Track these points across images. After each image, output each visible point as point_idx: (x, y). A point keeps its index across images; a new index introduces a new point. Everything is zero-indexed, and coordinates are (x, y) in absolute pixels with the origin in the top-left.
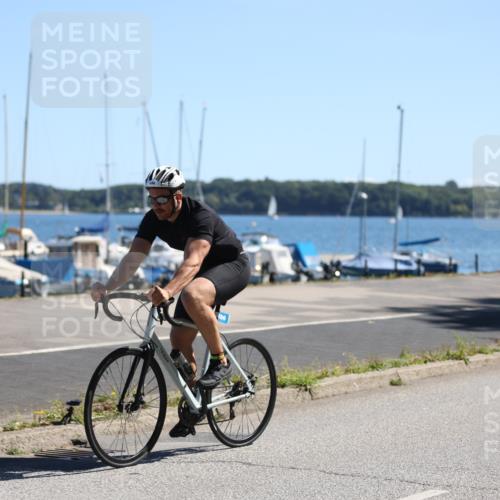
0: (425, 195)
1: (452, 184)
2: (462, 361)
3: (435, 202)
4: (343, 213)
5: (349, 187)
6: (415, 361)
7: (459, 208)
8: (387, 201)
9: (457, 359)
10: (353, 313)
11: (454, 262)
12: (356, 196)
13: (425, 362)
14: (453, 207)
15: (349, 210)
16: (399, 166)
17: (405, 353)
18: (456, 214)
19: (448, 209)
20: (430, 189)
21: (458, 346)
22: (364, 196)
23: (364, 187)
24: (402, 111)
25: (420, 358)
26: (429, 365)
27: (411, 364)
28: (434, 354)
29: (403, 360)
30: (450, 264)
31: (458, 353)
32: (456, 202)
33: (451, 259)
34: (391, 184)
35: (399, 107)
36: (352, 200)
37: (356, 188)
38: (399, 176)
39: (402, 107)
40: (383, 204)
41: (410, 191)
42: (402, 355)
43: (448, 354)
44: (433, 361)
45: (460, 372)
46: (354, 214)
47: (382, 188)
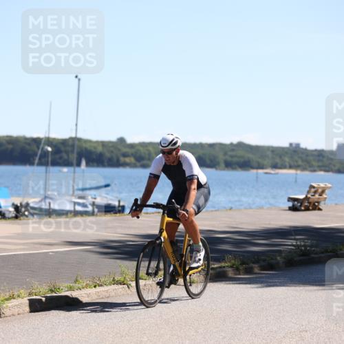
0: (100, 149)
1: (122, 140)
2: (125, 286)
3: (108, 155)
4: (32, 164)
5: (37, 141)
6: (87, 286)
7: (127, 160)
8: (67, 153)
9: (121, 284)
10: (36, 246)
11: (122, 204)
12: (43, 148)
13: (95, 287)
14: (122, 159)
15: (37, 161)
16: (76, 125)
17: (79, 278)
18: (124, 165)
19: (118, 160)
20: (103, 144)
21: (122, 273)
22: (50, 149)
23: (49, 141)
24: (79, 80)
25: (91, 283)
26: (98, 289)
27: (83, 288)
28: (102, 280)
29: (77, 285)
30: (119, 206)
31: (122, 279)
32: (125, 155)
33: (119, 202)
34: (71, 139)
35: (76, 77)
36: (40, 152)
37: (43, 142)
38: (76, 133)
39: (79, 77)
40: (65, 156)
41: (87, 146)
42: (76, 281)
43: (114, 280)
44: (101, 286)
45: (123, 294)
46: (40, 164)
47: (64, 142)
